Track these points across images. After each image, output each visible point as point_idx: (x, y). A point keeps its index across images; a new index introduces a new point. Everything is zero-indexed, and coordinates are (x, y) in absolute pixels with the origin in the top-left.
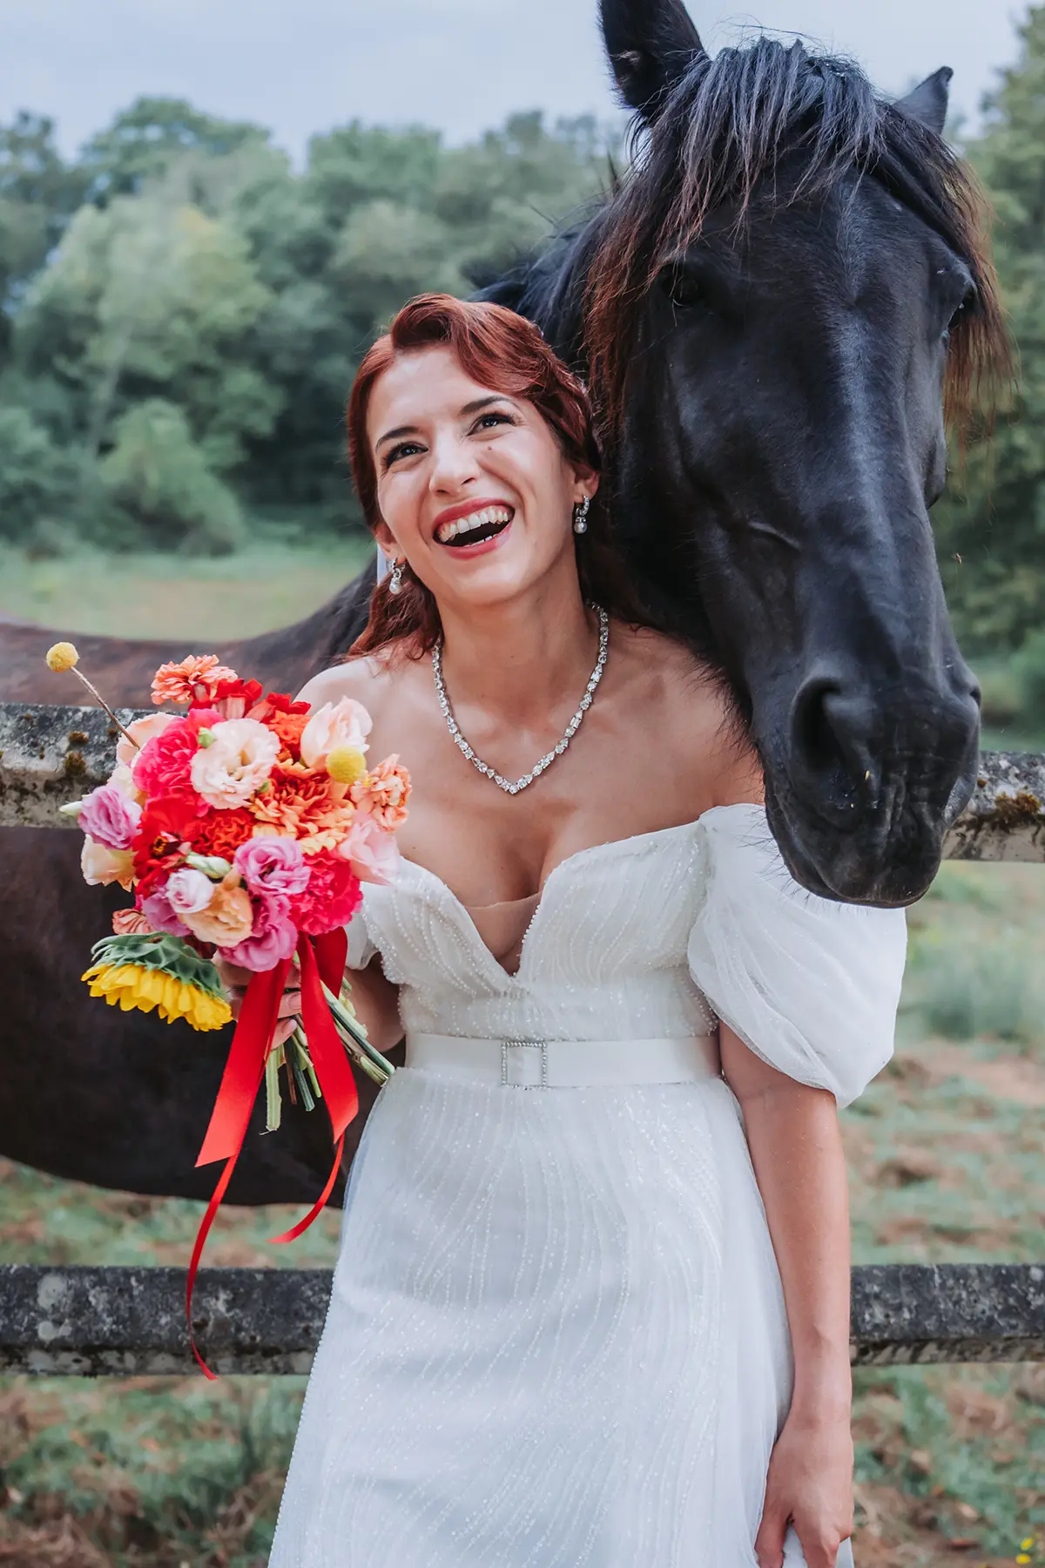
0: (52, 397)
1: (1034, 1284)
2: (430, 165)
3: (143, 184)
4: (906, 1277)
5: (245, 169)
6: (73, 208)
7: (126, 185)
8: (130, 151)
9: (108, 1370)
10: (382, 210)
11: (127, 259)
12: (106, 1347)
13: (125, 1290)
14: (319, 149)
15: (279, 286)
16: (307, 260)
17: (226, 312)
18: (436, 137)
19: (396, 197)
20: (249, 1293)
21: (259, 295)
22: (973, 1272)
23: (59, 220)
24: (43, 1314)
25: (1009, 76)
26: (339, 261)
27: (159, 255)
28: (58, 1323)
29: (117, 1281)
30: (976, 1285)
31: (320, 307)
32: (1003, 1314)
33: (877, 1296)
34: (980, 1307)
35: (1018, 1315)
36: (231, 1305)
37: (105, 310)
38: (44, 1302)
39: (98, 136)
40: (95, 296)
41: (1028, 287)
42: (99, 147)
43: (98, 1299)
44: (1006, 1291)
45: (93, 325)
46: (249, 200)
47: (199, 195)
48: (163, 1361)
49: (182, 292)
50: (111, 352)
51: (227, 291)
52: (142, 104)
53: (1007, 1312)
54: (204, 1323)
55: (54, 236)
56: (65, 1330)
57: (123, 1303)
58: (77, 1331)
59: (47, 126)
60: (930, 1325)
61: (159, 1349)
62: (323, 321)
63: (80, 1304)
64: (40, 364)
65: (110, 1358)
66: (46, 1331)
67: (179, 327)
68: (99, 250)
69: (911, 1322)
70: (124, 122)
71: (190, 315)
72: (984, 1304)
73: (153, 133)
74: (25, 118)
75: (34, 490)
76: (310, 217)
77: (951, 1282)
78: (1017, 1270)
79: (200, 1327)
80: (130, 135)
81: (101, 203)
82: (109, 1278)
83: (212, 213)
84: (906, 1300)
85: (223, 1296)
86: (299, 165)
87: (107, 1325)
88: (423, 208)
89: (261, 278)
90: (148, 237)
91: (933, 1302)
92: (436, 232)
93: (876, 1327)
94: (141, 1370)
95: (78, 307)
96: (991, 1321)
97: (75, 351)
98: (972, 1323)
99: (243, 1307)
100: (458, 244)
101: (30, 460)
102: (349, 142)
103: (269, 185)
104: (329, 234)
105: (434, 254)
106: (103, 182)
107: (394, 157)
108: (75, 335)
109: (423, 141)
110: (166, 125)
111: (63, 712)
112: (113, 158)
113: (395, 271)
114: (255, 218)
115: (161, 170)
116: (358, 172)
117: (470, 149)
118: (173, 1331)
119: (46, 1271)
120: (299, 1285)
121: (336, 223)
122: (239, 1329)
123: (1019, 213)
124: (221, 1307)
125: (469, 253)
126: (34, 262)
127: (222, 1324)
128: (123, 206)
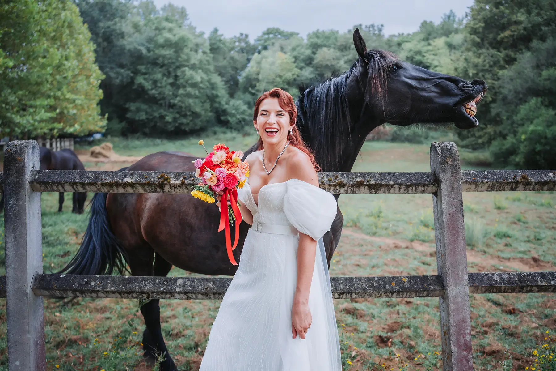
0: (248, 97)
1: (376, 281)
2: (336, 39)
3: (269, 47)
4: (348, 279)
5: (293, 42)
6: (253, 54)
7: (265, 48)
8: (266, 41)
9: (190, 298)
10: (325, 49)
11: (265, 65)
12: (188, 293)
13: (193, 282)
14: (309, 36)
15: (301, 69)
16: (308, 62)
17: (289, 76)
18: (337, 32)
19: (328, 46)
20: (216, 283)
21: (297, 71)
22: (363, 278)
23: (250, 57)
24: (177, 286)
25: (472, 9)
26: (315, 62)
27: (273, 64)
28: (180, 288)
29: (192, 280)
30: (363, 281)
31: (312, 73)
32: (368, 287)
33: (342, 283)
34: (363, 285)
35: (371, 287)
36: (213, 284)
37: (260, 77)
38: (178, 284)
39: (258, 37)
40: (258, 74)
41: (482, 57)
42: (259, 40)
43: (188, 283)
44: (369, 282)
45: (258, 80)
46: (294, 49)
47: (282, 49)
48: (200, 296)
49: (279, 72)
50: (261, 86)
51: (290, 70)
52: (268, 30)
53: (369, 286)
54: (207, 288)
55: (249, 60)
56: (181, 289)
57: (193, 284)
58: (183, 289)
59: (247, 36)
60: (352, 289)
61: (199, 293)
62: (312, 76)
63: (185, 284)
64: (245, 90)
65: (190, 295)
66: (178, 290)
67: (278, 79)
68: (259, 63)
69: (348, 289)
70: (264, 34)
71: (280, 76)
72: (364, 285)
73: (271, 36)
74: (242, 34)
75: (244, 120)
76: (308, 52)
77: (358, 280)
78: (372, 278)
79: (206, 289)
80: (266, 36)
81: (259, 53)
82: (191, 279)
83: (285, 53)
84: (348, 284)
85: (211, 283)
86: (306, 41)
87: (189, 288)
88: (334, 48)
89: (297, 67)
90: (270, 60)
91: (353, 285)
92: (338, 54)
93: (341, 289)
94: (196, 298)
95: (254, 76)
96: (365, 288)
97: (254, 87)
98: (361, 289)
99: (215, 285)
100: (344, 56)
101: (243, 113)
102: (317, 35)
103: (298, 46)
104: (313, 55)
105: (338, 59)
106: (260, 48)
107: (327, 38)
108: (254, 83)
109: (334, 33)
110: (274, 34)
111: (183, 172)
112: (262, 42)
113: (329, 63)
114: (295, 53)
115: (273, 44)
116: (319, 41)
117: (345, 34)
118: (201, 289)
119: (179, 278)
120: (226, 281)
121: (314, 53)
122: (214, 289)
123: (478, 40)
124: (211, 285)
125: (346, 58)
126: (244, 67)
127: (211, 288)
128: (264, 53)
